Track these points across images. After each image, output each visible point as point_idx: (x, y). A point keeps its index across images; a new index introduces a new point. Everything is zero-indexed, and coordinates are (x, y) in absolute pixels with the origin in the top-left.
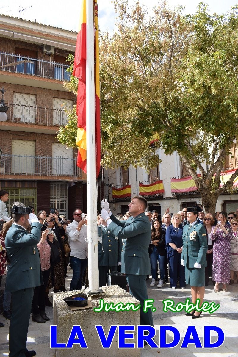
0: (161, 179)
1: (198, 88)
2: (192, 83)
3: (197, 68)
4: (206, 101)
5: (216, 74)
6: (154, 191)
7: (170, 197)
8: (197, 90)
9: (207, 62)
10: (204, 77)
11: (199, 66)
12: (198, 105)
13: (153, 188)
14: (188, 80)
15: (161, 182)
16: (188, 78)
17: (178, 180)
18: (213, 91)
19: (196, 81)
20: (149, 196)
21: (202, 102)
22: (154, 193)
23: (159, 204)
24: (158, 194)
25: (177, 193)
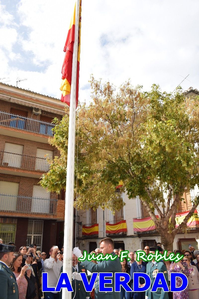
0: (124, 219)
1: (155, 147)
2: (151, 143)
3: (154, 132)
4: (162, 157)
5: (169, 137)
6: (118, 229)
7: (132, 236)
8: (155, 148)
9: (162, 128)
10: (160, 139)
11: (156, 130)
12: (155, 160)
13: (118, 227)
14: (147, 141)
15: (124, 221)
16: (148, 139)
17: (139, 220)
18: (167, 149)
19: (154, 142)
20: (114, 233)
21: (159, 158)
22: (119, 231)
23: (123, 241)
24: (122, 232)
25: (138, 232)
